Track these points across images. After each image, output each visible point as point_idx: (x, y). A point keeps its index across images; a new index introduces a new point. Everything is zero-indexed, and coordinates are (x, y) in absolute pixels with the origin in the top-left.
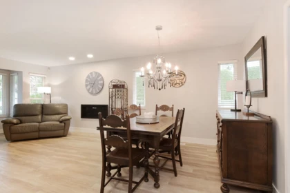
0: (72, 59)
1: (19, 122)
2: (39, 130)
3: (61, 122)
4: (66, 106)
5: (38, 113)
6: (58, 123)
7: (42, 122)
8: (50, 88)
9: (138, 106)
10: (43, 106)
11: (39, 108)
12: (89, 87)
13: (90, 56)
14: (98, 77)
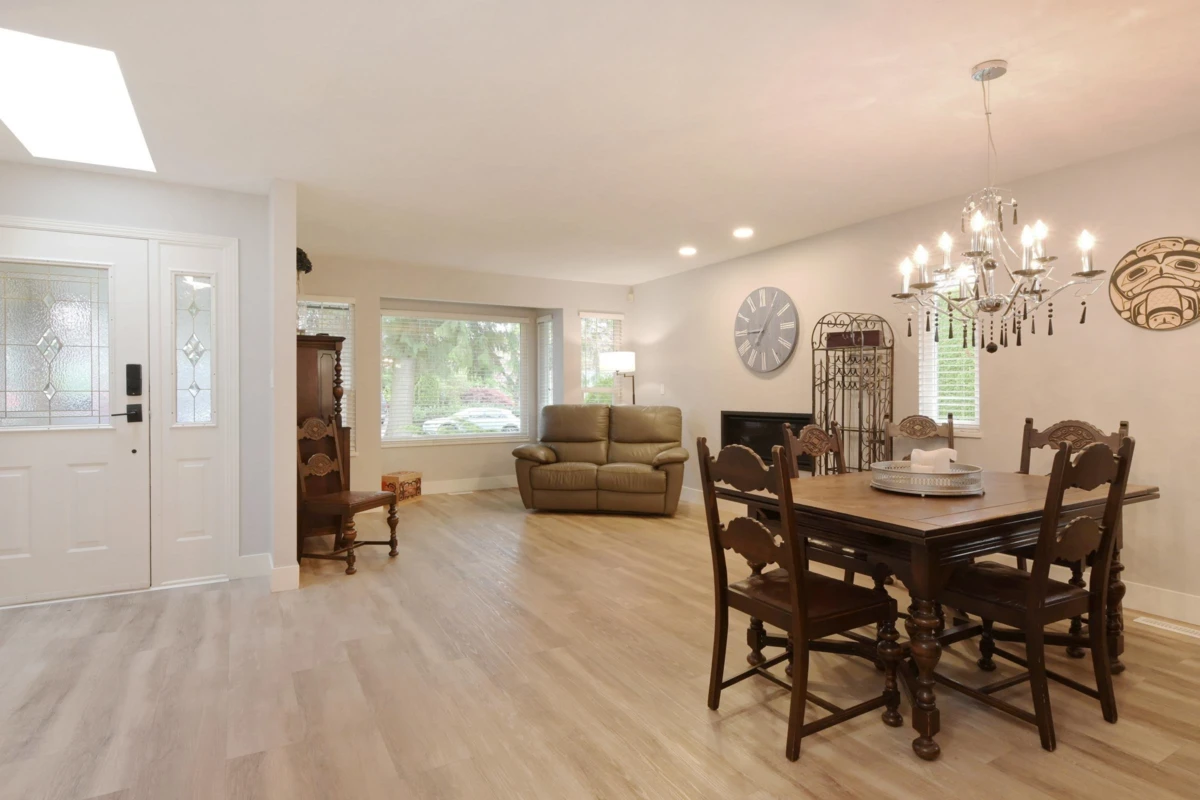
0: (688, 251)
1: (552, 457)
2: (598, 486)
3: (657, 467)
4: (676, 415)
5: (598, 434)
6: (648, 469)
7: (609, 461)
8: (631, 356)
9: (940, 420)
10: (611, 412)
11: (601, 420)
12: (746, 346)
13: (744, 233)
14: (776, 308)
